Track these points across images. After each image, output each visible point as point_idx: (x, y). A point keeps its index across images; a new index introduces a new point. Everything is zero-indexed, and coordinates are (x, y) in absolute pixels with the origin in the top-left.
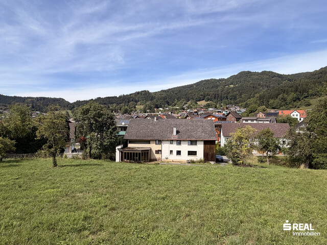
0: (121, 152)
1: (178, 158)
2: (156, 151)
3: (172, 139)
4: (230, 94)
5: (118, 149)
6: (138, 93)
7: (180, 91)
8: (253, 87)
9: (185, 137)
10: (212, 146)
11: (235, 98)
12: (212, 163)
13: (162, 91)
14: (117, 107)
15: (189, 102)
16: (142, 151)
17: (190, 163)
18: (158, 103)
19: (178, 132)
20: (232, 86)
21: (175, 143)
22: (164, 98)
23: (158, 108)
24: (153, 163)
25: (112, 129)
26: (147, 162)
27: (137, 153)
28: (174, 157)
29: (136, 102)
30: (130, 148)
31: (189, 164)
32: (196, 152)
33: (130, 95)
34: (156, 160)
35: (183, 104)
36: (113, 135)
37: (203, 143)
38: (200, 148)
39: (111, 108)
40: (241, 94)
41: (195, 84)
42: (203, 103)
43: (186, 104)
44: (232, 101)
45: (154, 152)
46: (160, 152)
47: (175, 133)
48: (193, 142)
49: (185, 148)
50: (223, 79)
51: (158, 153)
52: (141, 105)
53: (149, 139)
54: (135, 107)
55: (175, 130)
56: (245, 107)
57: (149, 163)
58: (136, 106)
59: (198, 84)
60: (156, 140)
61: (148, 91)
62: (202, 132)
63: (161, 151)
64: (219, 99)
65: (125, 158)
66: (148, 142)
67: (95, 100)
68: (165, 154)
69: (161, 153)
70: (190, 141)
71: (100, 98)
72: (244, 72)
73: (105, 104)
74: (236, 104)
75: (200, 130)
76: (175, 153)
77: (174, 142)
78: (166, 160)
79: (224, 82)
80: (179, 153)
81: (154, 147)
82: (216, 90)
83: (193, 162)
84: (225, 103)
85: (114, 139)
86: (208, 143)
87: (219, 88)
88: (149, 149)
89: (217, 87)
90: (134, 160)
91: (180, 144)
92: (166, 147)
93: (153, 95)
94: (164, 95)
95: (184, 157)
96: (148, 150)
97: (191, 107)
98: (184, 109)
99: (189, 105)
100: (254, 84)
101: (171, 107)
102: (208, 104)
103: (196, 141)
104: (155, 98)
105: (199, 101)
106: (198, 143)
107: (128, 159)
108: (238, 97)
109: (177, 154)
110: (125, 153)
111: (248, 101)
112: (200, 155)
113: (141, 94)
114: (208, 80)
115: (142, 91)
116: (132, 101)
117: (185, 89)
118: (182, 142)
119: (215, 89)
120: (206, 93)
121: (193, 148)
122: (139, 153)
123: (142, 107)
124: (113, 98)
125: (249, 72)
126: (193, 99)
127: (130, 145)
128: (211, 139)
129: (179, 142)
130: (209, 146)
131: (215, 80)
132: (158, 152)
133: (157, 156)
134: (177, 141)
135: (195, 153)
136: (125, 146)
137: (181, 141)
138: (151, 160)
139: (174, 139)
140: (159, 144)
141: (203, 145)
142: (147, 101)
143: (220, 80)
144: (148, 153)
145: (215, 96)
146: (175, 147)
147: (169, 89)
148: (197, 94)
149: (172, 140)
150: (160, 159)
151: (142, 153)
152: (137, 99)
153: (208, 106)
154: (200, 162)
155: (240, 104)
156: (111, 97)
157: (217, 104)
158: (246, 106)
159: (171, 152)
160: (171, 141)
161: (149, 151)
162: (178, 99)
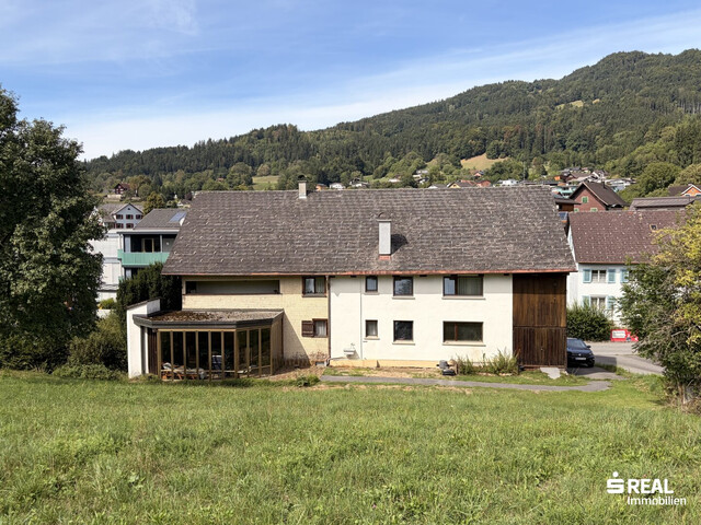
0: (150, 331)
1: (401, 353)
2: (305, 324)
3: (374, 269)
4: (574, 133)
5: (137, 319)
6: (259, 135)
7: (401, 125)
8: (654, 107)
9: (430, 261)
10: (551, 297)
11: (590, 144)
12: (554, 373)
13: (342, 126)
14: (187, 182)
15: (434, 163)
16: (239, 324)
17: (452, 374)
18: (329, 167)
19: (397, 242)
20: (579, 104)
21: (386, 287)
22: (349, 151)
23: (328, 183)
24: (292, 376)
25: (63, 214)
26: (267, 372)
27: (216, 336)
28: (384, 350)
29: (253, 165)
30: (190, 313)
31: (452, 381)
32: (479, 326)
33: (233, 140)
34: (303, 363)
35: (413, 167)
36: (67, 244)
37: (509, 285)
38: (495, 309)
39: (166, 184)
40: (610, 132)
41: (451, 101)
42: (481, 163)
43: (423, 167)
44: (581, 155)
45: (298, 329)
46: (321, 330)
47: (385, 245)
48: (466, 284)
49: (431, 307)
50: (550, 83)
51: (315, 334)
52: (269, 174)
53: (274, 272)
54: (250, 183)
55: (385, 232)
56: (627, 175)
57: (273, 378)
58: (255, 180)
59: (461, 100)
60: (304, 279)
61: (294, 129)
62: (505, 240)
63: (326, 323)
64: (534, 150)
65: (166, 359)
66: (271, 285)
67: (115, 159)
68: (345, 338)
69: (328, 334)
70: (454, 277)
71: (128, 152)
72: (621, 55)
73: (147, 172)
74: (594, 164)
75: (495, 228)
76: (386, 330)
77: (381, 285)
78: (347, 362)
79: (550, 90)
80: (403, 330)
81: (294, 306)
82: (526, 117)
83: (465, 370)
84: (556, 160)
85: (70, 263)
86: (536, 287)
87: (536, 113)
88: (273, 316)
89: (528, 107)
90: (204, 364)
91: (408, 291)
92: (348, 306)
93: (310, 139)
94: (349, 138)
95: (430, 349)
96: (270, 321)
97: (441, 179)
98: (414, 184)
99: (434, 172)
100: (655, 95)
101: (370, 179)
102: (500, 165)
103: (481, 276)
104: (316, 150)
105: (468, 156)
106: (487, 285)
107: (178, 362)
108: (599, 140)
109: (396, 337)
110: (165, 336)
111: (639, 154)
112: (498, 341)
113: (271, 137)
114: (496, 87)
115: (273, 128)
116: (241, 160)
117: (420, 119)
118: (417, 285)
119: (520, 116)
120: (491, 129)
121: (463, 309)
122: (229, 336)
123: (274, 180)
124: (173, 151)
125: (638, 56)
126: (444, 150)
127: (191, 302)
128: (549, 270)
129: (404, 284)
130: (535, 298)
131: (521, 84)
132: (314, 327)
133: (310, 346)
134: (397, 278)
135: (472, 331)
136: (172, 304)
137: (410, 278)
138: (284, 365)
139: (383, 270)
140: (316, 294)
141: (510, 296)
142: (289, 159)
143: (537, 85)
144: (266, 336)
145: (522, 138)
146: (386, 306)
147: (366, 121)
148: (458, 133)
149: (375, 277)
150: (322, 359)
151: (242, 335)
152: (255, 153)
153: (499, 173)
154: (499, 368)
155: (609, 165)
156: (166, 150)
157: (529, 165)
158: (630, 170)
159: (371, 325)
160: (371, 281)
161: (274, 326)
162: (397, 152)
